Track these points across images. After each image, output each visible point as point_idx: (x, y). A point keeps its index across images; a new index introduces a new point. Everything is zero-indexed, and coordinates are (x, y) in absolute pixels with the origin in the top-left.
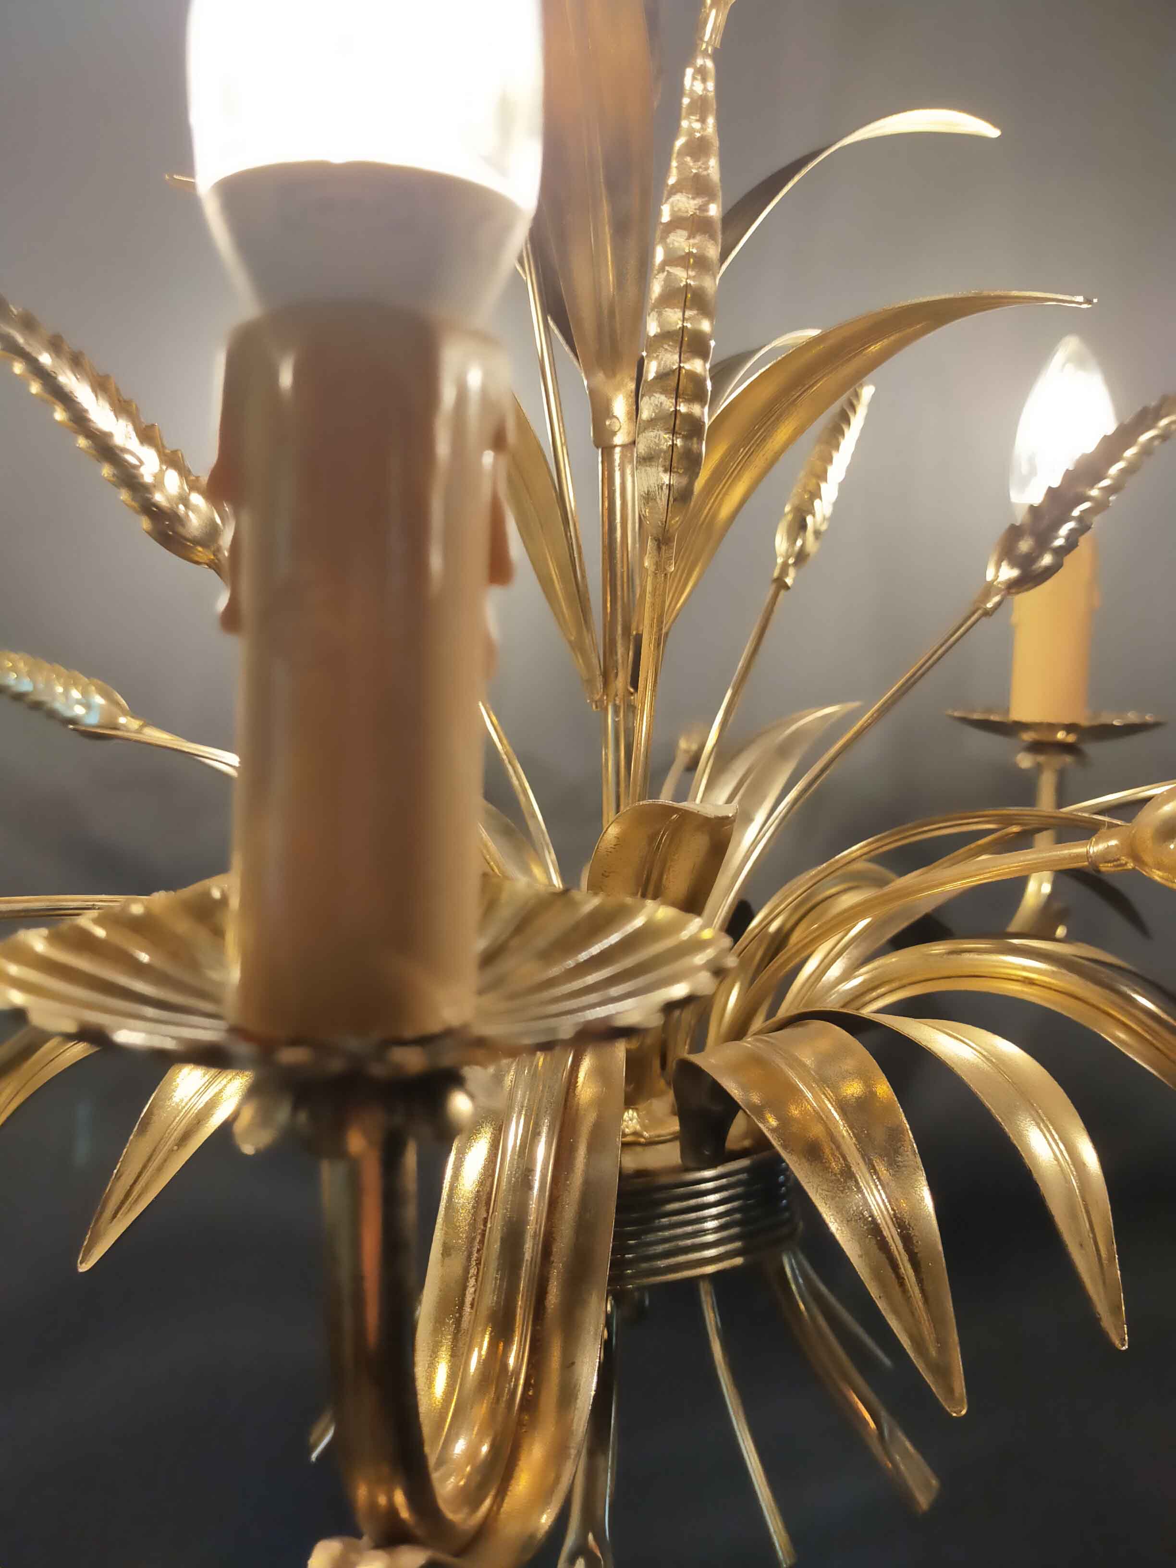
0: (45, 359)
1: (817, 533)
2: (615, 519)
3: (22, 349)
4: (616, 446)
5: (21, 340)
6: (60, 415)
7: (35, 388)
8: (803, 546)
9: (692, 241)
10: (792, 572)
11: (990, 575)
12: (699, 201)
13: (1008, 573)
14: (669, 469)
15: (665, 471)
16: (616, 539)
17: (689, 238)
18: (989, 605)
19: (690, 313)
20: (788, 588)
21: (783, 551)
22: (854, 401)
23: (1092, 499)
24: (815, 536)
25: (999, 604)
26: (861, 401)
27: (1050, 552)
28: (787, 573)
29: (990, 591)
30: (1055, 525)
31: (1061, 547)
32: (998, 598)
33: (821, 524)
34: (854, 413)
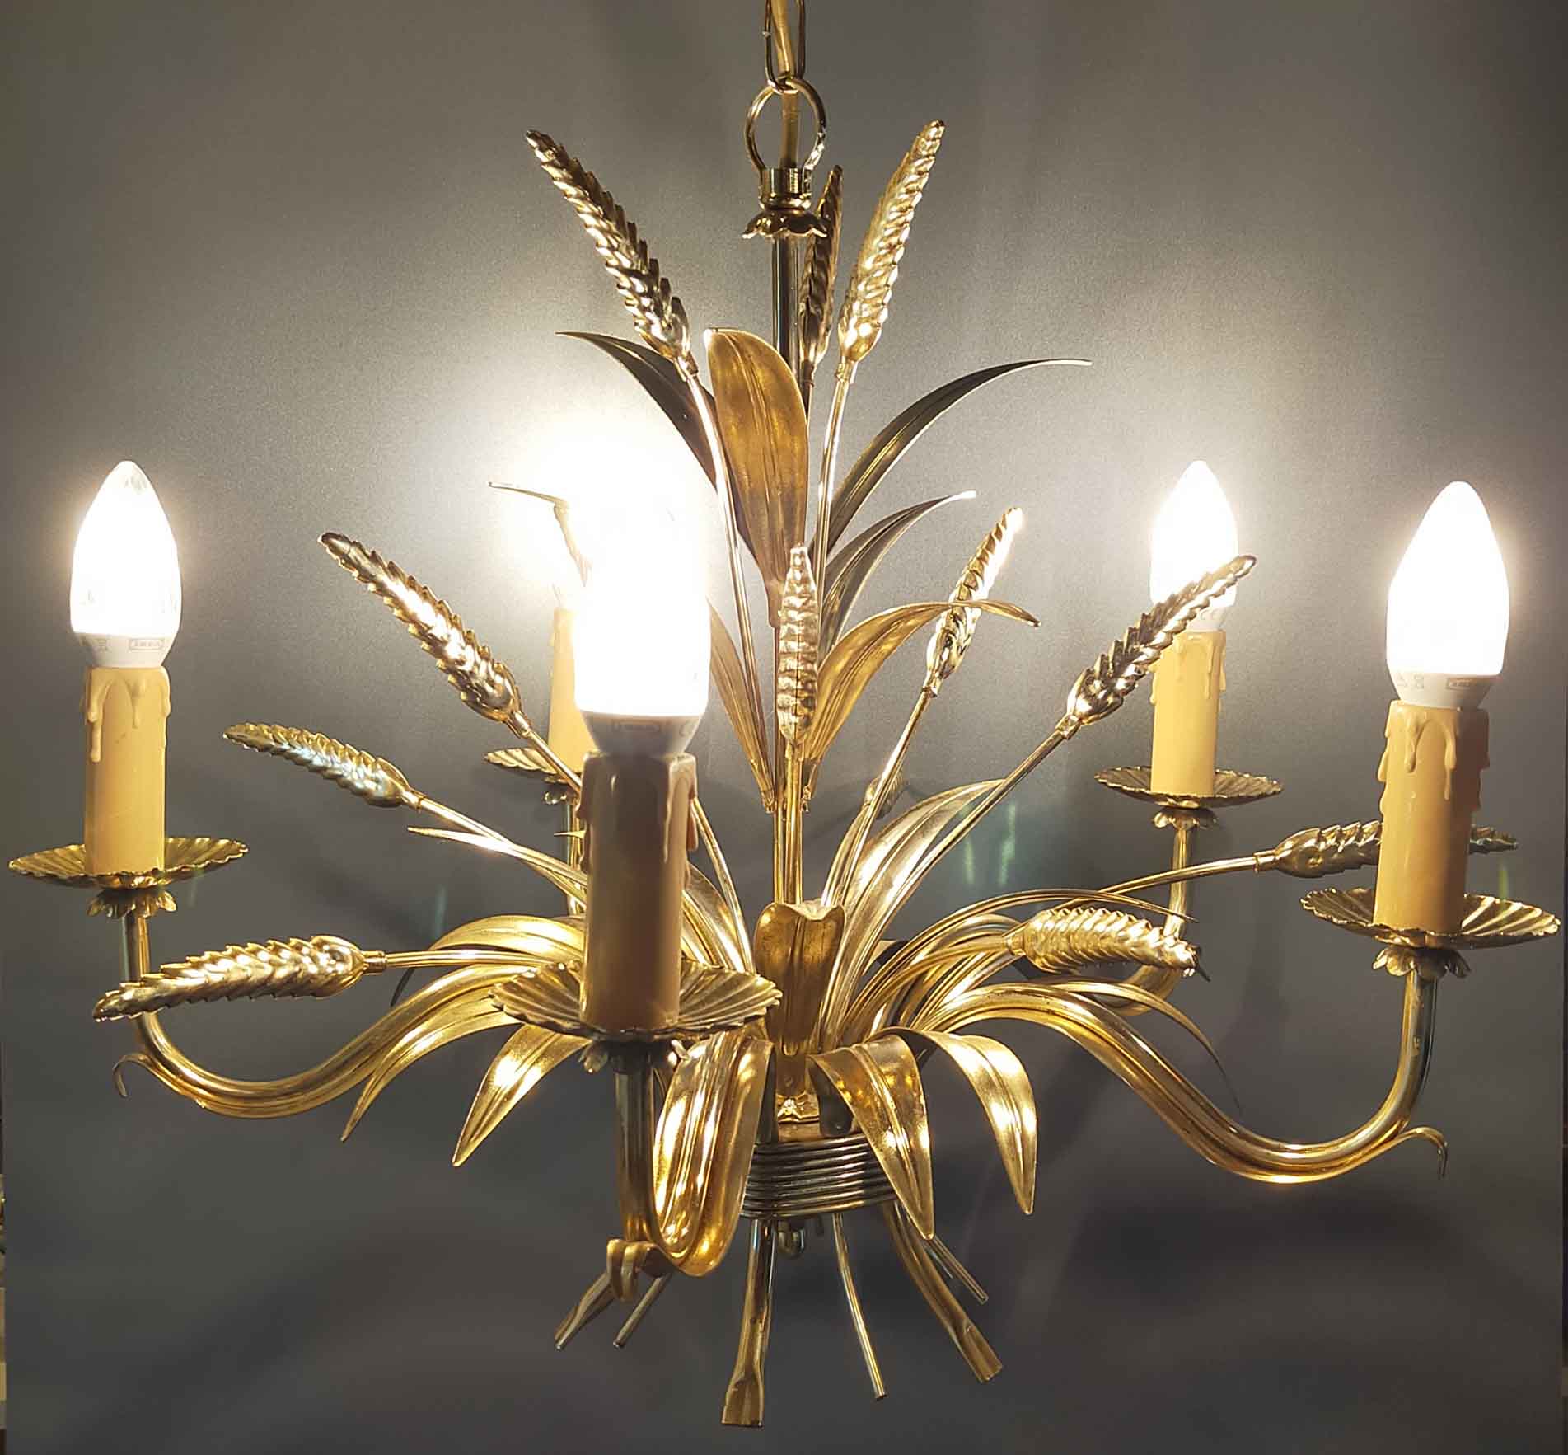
1: (962, 651)
8: (947, 660)
10: (938, 683)
13: (1083, 707)
14: (796, 714)
18: (1066, 733)
19: (801, 644)
20: (935, 696)
21: (931, 659)
22: (1002, 528)
23: (1145, 654)
24: (959, 651)
25: (1075, 731)
26: (1008, 526)
27: (1113, 694)
28: (934, 683)
29: (1069, 722)
30: (1118, 673)
31: (1121, 690)
32: (1073, 727)
33: (965, 641)
34: (1000, 540)
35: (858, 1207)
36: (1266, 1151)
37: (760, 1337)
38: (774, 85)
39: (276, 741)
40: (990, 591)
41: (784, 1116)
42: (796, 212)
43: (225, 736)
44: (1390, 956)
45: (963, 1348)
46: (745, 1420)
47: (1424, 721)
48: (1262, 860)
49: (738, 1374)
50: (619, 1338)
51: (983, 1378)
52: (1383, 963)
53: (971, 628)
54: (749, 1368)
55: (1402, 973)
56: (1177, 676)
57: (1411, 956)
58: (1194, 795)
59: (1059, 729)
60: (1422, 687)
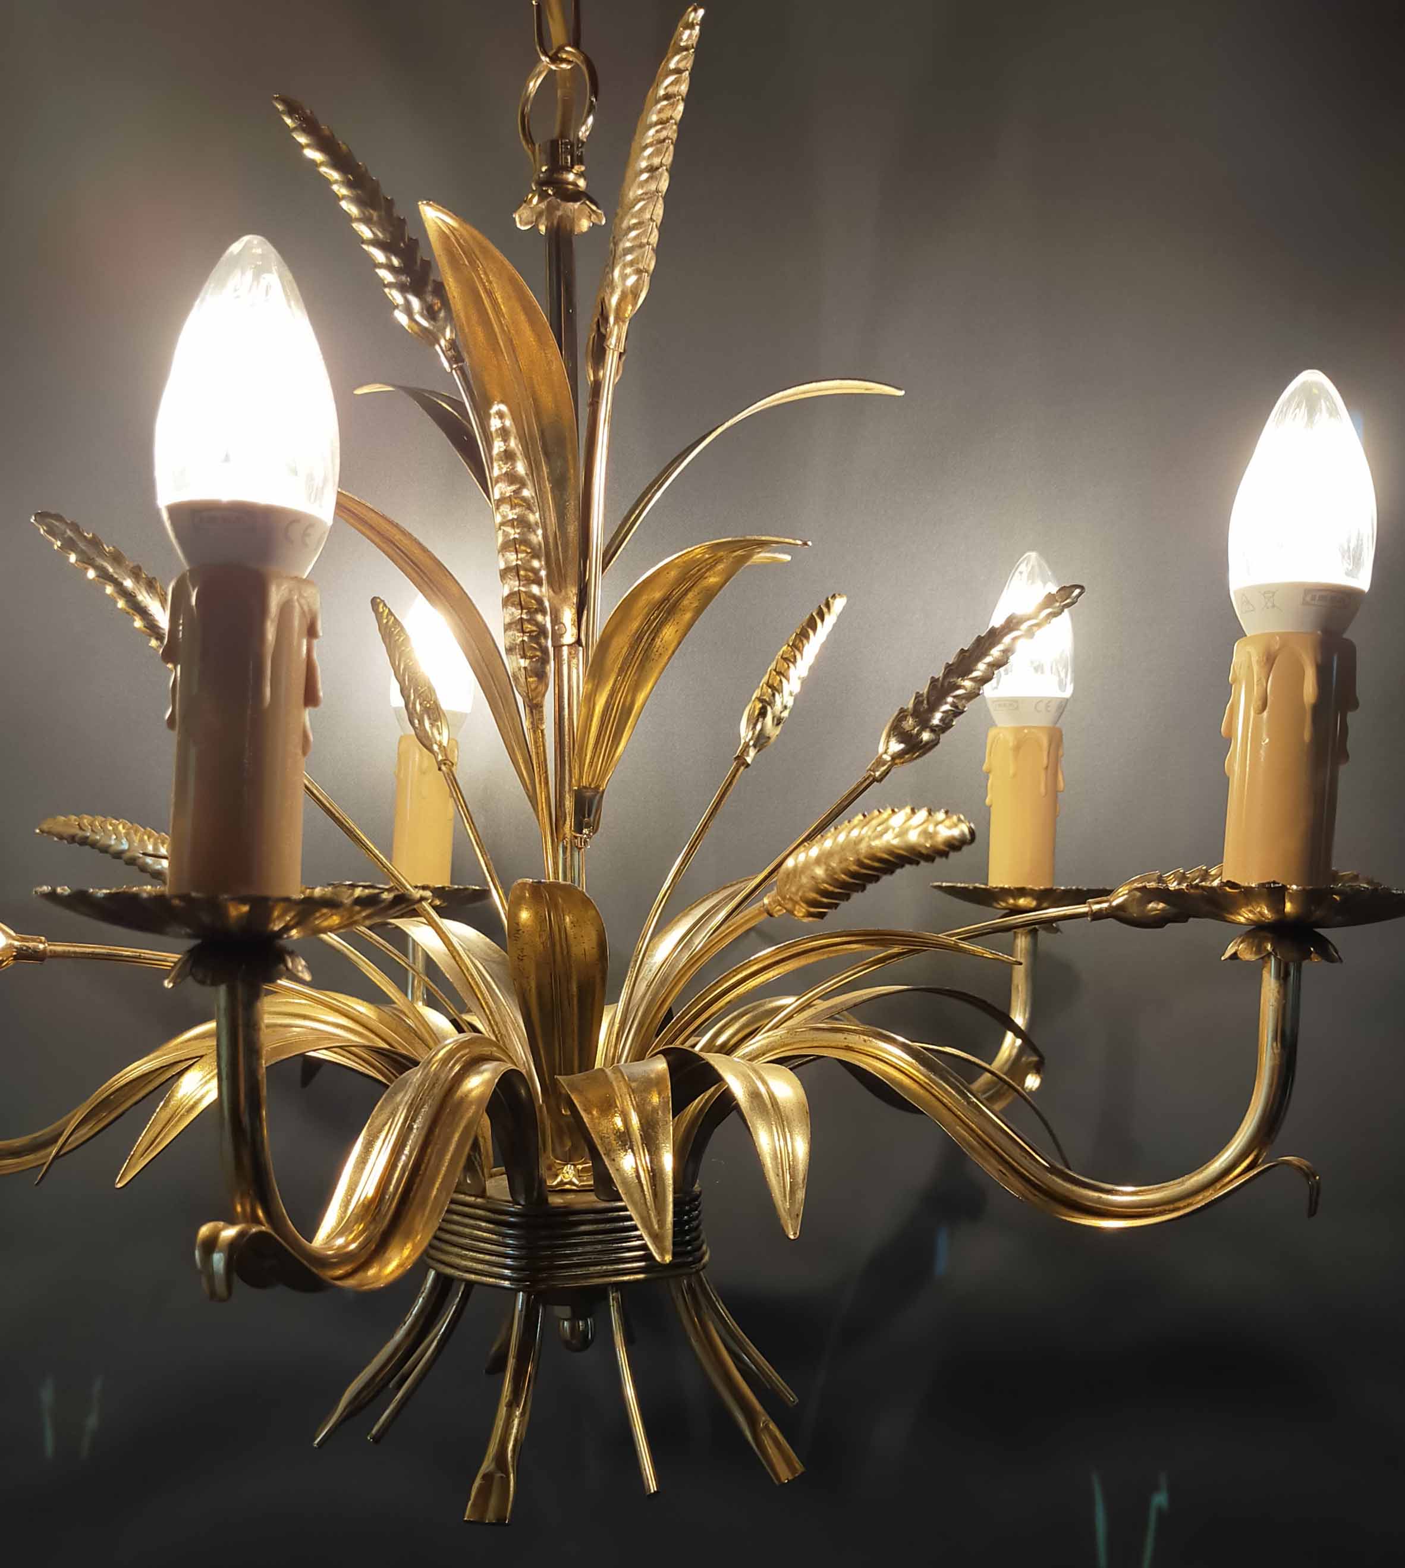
0: (128, 583)
1: (778, 721)
2: (563, 702)
3: (112, 576)
4: (563, 645)
5: (111, 570)
6: (138, 623)
7: (121, 604)
8: (761, 730)
9: (514, 511)
10: (752, 752)
11: (881, 749)
12: (513, 487)
13: (896, 747)
14: (524, 657)
15: (522, 658)
16: (564, 716)
17: (511, 509)
18: (877, 774)
19: (521, 556)
20: (748, 765)
21: (745, 733)
22: (825, 610)
23: (964, 687)
24: (775, 722)
25: (886, 773)
26: (832, 610)
27: (928, 730)
28: (748, 752)
29: (880, 762)
30: (933, 708)
31: (937, 726)
32: (885, 767)
33: (781, 712)
34: (822, 620)
35: (637, 1281)
36: (1096, 1194)
37: (516, 1422)
38: (548, 59)
39: (81, 828)
40: (811, 668)
41: (562, 1183)
42: (570, 187)
43: (38, 831)
44: (1241, 942)
45: (757, 1446)
46: (490, 1517)
47: (1277, 647)
48: (1096, 907)
49: (487, 1465)
50: (374, 1431)
51: (779, 1479)
52: (1233, 951)
53: (790, 701)
54: (500, 1458)
55: (1257, 957)
56: (1011, 772)
57: (1269, 935)
58: (1030, 886)
59: (870, 770)
60: (1274, 606)
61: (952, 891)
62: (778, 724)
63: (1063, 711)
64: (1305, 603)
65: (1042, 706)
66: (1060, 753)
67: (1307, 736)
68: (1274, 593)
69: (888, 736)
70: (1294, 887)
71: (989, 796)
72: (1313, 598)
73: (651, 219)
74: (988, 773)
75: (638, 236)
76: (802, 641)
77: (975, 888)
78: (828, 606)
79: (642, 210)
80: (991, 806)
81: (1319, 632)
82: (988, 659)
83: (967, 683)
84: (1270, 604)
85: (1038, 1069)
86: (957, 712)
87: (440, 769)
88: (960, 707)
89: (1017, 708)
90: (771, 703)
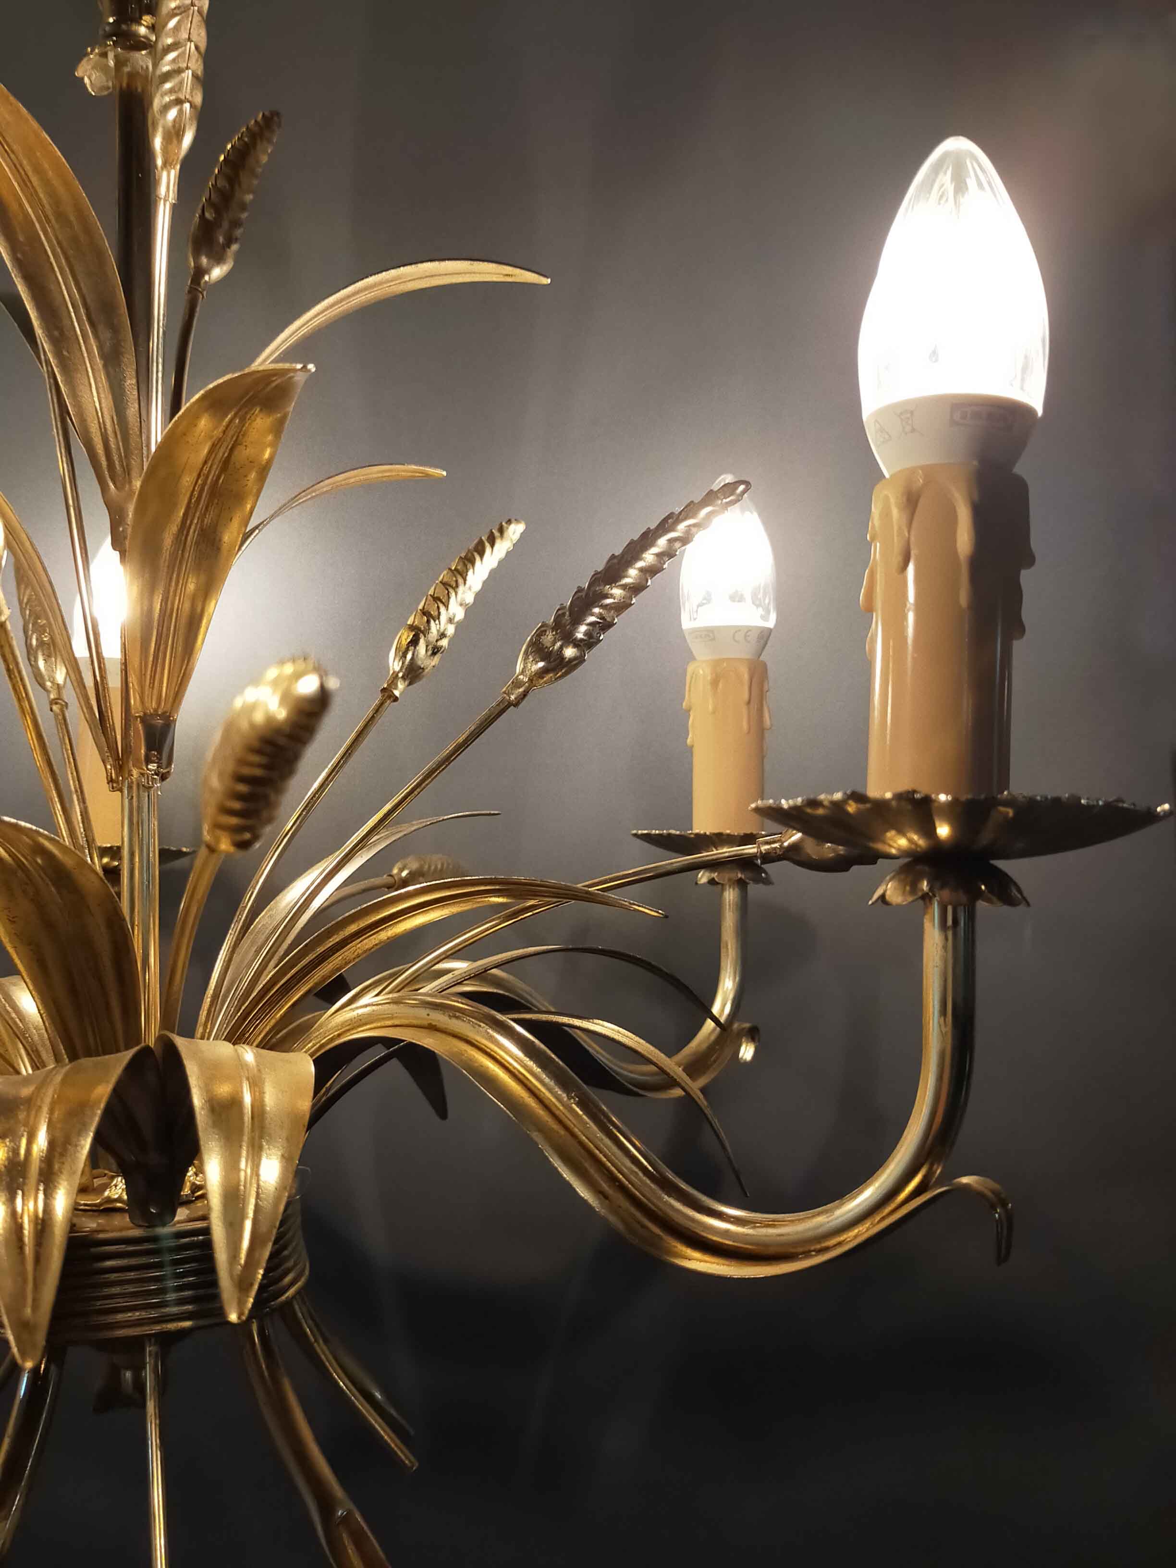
1: (435, 651)
8: (412, 659)
10: (401, 685)
11: (518, 669)
13: (534, 665)
18: (513, 697)
20: (396, 699)
21: (395, 665)
22: (497, 534)
23: (612, 596)
24: (430, 652)
25: (525, 695)
26: (505, 535)
27: (571, 645)
28: (396, 685)
29: (517, 684)
30: (577, 621)
31: (582, 640)
32: (521, 690)
33: (437, 641)
34: (492, 545)
42: (142, 40)
44: (893, 881)
45: (330, 1546)
47: (919, 485)
48: (765, 848)
52: (880, 892)
53: (449, 629)
55: (910, 899)
56: (710, 707)
57: (927, 869)
58: (728, 832)
59: (504, 693)
60: (913, 430)
61: (647, 838)
62: (434, 654)
63: (766, 643)
64: (953, 423)
65: (740, 637)
66: (766, 688)
67: (963, 598)
68: (912, 413)
69: (526, 653)
70: (943, 797)
71: (690, 736)
72: (964, 417)
73: (189, 40)
74: (688, 711)
75: (174, 61)
76: (465, 565)
77: (669, 835)
78: (501, 531)
79: (177, 28)
80: (693, 746)
81: (975, 463)
82: (640, 564)
83: (617, 592)
84: (908, 428)
85: (753, 1034)
86: (605, 625)
87: (51, 710)
88: (608, 619)
89: (714, 639)
90: (426, 631)
